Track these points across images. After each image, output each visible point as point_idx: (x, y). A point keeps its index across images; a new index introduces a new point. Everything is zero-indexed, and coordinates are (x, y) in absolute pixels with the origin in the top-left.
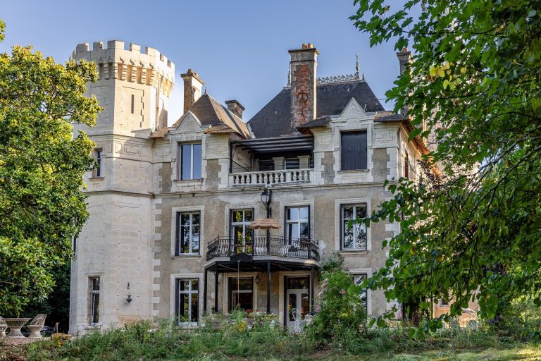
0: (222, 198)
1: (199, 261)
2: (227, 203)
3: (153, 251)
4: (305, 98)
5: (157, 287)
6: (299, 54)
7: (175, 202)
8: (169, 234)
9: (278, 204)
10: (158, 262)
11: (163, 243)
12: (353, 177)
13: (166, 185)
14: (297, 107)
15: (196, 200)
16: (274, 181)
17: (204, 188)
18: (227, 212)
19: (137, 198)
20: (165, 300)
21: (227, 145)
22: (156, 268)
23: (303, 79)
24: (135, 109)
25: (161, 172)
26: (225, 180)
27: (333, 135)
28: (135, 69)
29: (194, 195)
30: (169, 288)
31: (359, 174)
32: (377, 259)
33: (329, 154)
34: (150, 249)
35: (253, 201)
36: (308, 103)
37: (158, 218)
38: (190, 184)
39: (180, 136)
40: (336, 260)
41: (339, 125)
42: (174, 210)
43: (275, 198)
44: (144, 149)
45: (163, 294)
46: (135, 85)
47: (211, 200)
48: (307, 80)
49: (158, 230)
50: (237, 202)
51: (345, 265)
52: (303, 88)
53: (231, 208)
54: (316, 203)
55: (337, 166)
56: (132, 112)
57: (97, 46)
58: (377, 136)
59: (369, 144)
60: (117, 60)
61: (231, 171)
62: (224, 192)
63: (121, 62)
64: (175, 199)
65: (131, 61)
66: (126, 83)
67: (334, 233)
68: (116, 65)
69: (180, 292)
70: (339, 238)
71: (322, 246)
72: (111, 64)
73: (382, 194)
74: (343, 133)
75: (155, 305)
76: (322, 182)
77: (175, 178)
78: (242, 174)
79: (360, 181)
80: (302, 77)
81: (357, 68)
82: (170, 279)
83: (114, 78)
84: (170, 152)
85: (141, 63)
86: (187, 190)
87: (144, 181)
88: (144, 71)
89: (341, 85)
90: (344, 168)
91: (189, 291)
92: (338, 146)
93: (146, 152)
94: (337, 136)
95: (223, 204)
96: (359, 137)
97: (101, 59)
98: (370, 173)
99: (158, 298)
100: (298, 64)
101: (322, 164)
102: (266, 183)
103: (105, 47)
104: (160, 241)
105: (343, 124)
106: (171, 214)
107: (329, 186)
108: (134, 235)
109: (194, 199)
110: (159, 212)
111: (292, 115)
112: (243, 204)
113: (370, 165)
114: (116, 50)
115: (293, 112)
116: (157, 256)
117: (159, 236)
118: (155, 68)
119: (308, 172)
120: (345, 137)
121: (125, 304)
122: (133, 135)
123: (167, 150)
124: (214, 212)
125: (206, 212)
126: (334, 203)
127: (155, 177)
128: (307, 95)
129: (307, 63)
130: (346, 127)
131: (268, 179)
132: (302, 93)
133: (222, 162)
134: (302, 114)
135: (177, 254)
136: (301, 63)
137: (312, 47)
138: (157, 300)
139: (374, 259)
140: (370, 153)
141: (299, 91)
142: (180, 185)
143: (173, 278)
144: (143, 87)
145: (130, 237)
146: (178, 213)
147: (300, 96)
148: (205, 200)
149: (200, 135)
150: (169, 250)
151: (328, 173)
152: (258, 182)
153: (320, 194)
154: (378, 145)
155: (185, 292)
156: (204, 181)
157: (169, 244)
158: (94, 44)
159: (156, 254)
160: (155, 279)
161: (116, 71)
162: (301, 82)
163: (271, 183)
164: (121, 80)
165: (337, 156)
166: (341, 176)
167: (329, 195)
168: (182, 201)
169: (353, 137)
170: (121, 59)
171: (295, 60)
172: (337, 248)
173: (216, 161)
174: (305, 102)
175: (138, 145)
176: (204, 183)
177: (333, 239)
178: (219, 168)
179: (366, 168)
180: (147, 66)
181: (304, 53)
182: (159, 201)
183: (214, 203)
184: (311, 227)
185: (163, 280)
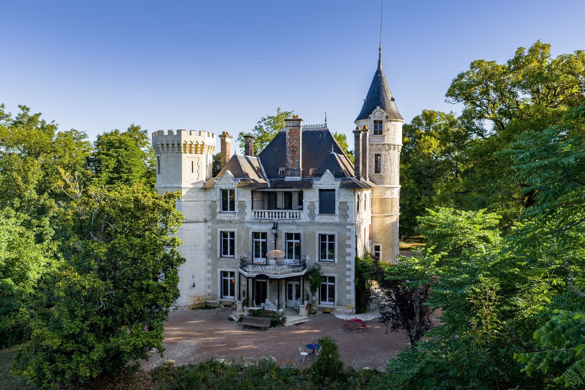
0: (248, 225)
1: (234, 262)
2: (251, 228)
3: (206, 254)
4: (295, 149)
5: (209, 275)
6: (291, 122)
7: (219, 225)
8: (216, 244)
9: (281, 231)
10: (210, 261)
11: (212, 250)
12: (326, 218)
13: (213, 215)
14: (289, 155)
15: (231, 225)
16: (279, 217)
17: (237, 218)
18: (251, 234)
19: (197, 224)
20: (215, 283)
21: (250, 193)
22: (209, 264)
23: (293, 138)
24: (194, 170)
25: (210, 207)
26: (249, 215)
27: (315, 192)
28: (193, 146)
29: (230, 222)
30: (217, 277)
31: (331, 217)
32: (341, 269)
33: (312, 203)
34: (205, 252)
35: (266, 228)
36: (297, 152)
37: (209, 234)
38: (228, 215)
39: (221, 185)
40: (316, 267)
41: (319, 186)
42: (219, 230)
43: (280, 228)
44: (200, 193)
45: (213, 279)
46: (194, 155)
47: (241, 226)
48: (296, 138)
49: (209, 241)
50: (257, 228)
51: (321, 271)
52: (293, 143)
53: (253, 231)
54: (304, 232)
55: (317, 211)
56: (192, 172)
57: (170, 132)
58: (342, 194)
59: (336, 199)
60: (183, 142)
61: (252, 209)
62: (249, 222)
63: (185, 143)
64: (219, 223)
65: (191, 142)
66: (188, 155)
67: (315, 251)
68: (182, 145)
69: (223, 278)
70: (318, 254)
71: (308, 258)
72: (179, 145)
73: (344, 230)
74: (320, 190)
75: (208, 278)
76: (308, 220)
77: (219, 211)
78: (260, 211)
79: (331, 221)
80: (293, 136)
81: (326, 121)
82: (217, 271)
83: (182, 153)
84: (216, 195)
85: (197, 142)
86: (226, 219)
87: (200, 213)
88: (199, 146)
89: (316, 131)
90: (321, 212)
91: (229, 278)
92: (318, 199)
93: (202, 195)
94: (317, 193)
95: (248, 229)
96: (330, 192)
97: (173, 141)
98: (337, 216)
99: (211, 282)
100: (290, 128)
101: (308, 209)
102: (274, 218)
103: (175, 133)
104: (210, 248)
105: (321, 186)
106: (217, 232)
107: (312, 223)
108: (195, 246)
109: (231, 224)
110: (210, 230)
111: (287, 160)
112: (260, 229)
113: (337, 211)
114: (182, 136)
115: (288, 158)
116: (209, 257)
117: (210, 245)
118: (206, 144)
119: (299, 213)
120: (322, 192)
121: (191, 288)
122: (192, 186)
123: (214, 193)
124: (243, 233)
125: (238, 232)
126: (315, 233)
127: (206, 209)
128: (296, 147)
129: (296, 128)
130: (323, 187)
131: (275, 215)
132: (293, 146)
133: (247, 203)
134: (293, 160)
135: (221, 257)
136: (292, 128)
137: (299, 118)
138: (210, 283)
139: (339, 269)
140: (337, 205)
141: (291, 145)
142: (222, 215)
143: (219, 270)
144: (199, 155)
145: (193, 248)
146: (221, 232)
147: (292, 148)
148: (237, 225)
149: (234, 186)
150: (216, 254)
151: (311, 215)
152: (269, 217)
153: (307, 227)
154: (342, 199)
155: (226, 278)
156: (237, 214)
157: (216, 251)
158: (169, 131)
159: (208, 255)
160: (208, 270)
161: (182, 149)
162: (292, 139)
163: (277, 218)
164: (185, 153)
165: (317, 205)
166: (319, 217)
167: (312, 228)
168: (223, 225)
169: (327, 192)
170: (185, 141)
171: (289, 125)
172: (317, 261)
173: (243, 203)
174: (295, 152)
175: (196, 192)
176: (236, 215)
177: (315, 255)
178: (246, 207)
179: (335, 213)
180: (200, 143)
181: (294, 121)
182: (209, 224)
183: (243, 228)
184: (301, 246)
185: (213, 271)
